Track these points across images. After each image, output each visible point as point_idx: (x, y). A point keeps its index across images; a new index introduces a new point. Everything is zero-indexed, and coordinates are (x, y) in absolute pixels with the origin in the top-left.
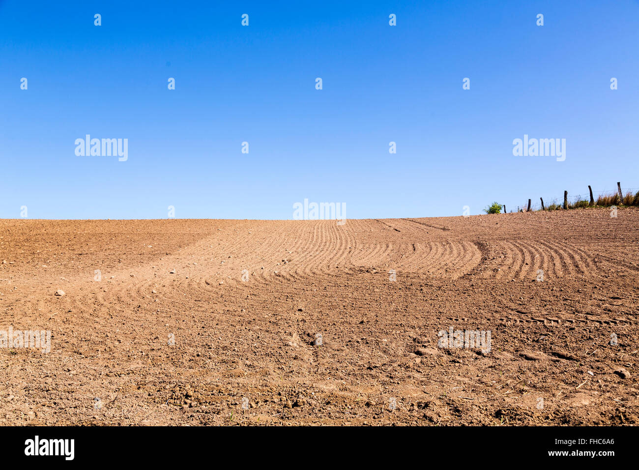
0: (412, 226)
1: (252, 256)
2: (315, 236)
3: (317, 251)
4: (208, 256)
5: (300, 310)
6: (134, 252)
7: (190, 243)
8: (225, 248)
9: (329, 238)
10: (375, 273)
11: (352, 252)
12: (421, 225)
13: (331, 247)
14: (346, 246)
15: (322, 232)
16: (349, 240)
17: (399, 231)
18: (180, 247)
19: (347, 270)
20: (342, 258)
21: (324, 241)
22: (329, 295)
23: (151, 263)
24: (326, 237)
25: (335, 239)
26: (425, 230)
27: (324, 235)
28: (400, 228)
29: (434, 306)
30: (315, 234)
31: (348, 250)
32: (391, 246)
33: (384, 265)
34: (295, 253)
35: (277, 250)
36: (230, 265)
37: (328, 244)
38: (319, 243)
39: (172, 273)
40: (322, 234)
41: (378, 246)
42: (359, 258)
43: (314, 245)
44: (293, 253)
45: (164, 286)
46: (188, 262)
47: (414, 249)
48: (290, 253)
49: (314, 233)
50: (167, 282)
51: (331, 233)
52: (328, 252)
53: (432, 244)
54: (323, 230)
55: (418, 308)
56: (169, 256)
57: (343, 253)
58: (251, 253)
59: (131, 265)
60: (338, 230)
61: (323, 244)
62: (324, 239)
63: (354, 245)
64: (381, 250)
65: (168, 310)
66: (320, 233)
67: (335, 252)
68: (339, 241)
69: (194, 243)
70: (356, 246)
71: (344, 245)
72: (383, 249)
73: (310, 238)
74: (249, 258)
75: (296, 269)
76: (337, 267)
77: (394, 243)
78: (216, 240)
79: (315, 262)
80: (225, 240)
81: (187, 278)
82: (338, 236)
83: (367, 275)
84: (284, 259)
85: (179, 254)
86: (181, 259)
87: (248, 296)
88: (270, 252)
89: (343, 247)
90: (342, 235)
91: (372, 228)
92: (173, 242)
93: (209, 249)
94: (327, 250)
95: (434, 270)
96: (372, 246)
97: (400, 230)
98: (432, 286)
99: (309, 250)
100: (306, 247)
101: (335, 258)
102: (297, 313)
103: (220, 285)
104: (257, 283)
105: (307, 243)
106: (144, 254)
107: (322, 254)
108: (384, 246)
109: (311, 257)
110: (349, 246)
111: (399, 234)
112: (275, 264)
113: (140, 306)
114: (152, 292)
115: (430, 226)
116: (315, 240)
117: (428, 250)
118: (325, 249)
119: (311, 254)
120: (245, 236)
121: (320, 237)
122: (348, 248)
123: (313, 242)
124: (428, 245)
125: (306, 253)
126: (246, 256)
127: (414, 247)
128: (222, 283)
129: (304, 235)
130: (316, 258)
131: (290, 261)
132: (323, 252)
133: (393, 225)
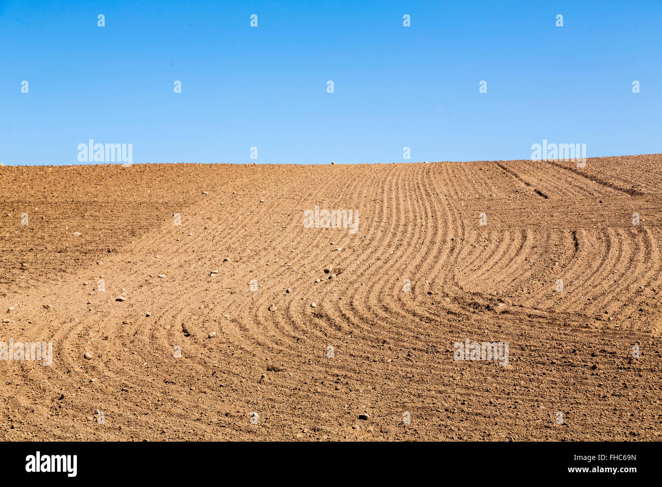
0: (570, 183)
1: (267, 258)
2: (385, 208)
3: (389, 246)
4: (184, 257)
5: (363, 418)
6: (48, 246)
7: (151, 225)
8: (217, 238)
9: (411, 214)
10: (503, 312)
11: (457, 250)
12: (588, 181)
13: (417, 236)
14: (445, 234)
15: (398, 199)
16: (450, 218)
17: (546, 197)
18: (133, 233)
19: (447, 303)
20: (438, 266)
21: (402, 222)
22: (417, 378)
23: (80, 272)
24: (407, 212)
25: (424, 216)
26: (596, 195)
27: (402, 208)
28: (547, 188)
29: (621, 415)
30: (386, 204)
31: (449, 244)
32: (530, 235)
33: (520, 291)
34: (348, 250)
35: (314, 244)
36: (226, 282)
37: (410, 229)
38: (393, 226)
39: (120, 300)
40: (398, 204)
41: (507, 234)
42: (471, 267)
43: (385, 232)
44: (344, 250)
45: (106, 338)
46: (149, 271)
47: (577, 245)
48: (340, 249)
49: (382, 201)
50: (111, 326)
51: (415, 203)
52: (411, 249)
53: (611, 231)
54: (401, 191)
55: (589, 421)
56: (113, 257)
57: (440, 252)
58: (265, 249)
59: (43, 278)
60: (428, 195)
61: (401, 228)
62: (403, 216)
63: (460, 231)
64: (513, 247)
65: (116, 410)
66: (394, 202)
67: (424, 249)
68: (430, 220)
69: (160, 226)
70: (463, 234)
71: (440, 232)
72: (517, 243)
73: (376, 215)
74: (262, 262)
75: (352, 297)
76: (429, 293)
77: (537, 227)
78: (199, 218)
79: (386, 277)
80: (215, 220)
81: (148, 316)
82: (429, 210)
83: (487, 316)
84: (327, 268)
85: (132, 251)
86: (135, 263)
87: (263, 377)
88: (301, 247)
89: (439, 239)
90: (437, 207)
91: (493, 188)
92: (121, 222)
93: (188, 239)
94: (409, 244)
95: (614, 307)
96: (495, 235)
97: (548, 194)
98: (613, 354)
99: (375, 243)
100: (369, 237)
101: (425, 266)
102: (358, 424)
103: (210, 337)
104: (279, 336)
105: (370, 226)
106: (66, 251)
107: (399, 253)
108: (518, 235)
109: (379, 263)
110: (451, 235)
111: (545, 205)
112: (312, 281)
113: (62, 397)
114: (85, 357)
115: (605, 184)
116: (384, 220)
117: (603, 249)
118: (405, 243)
119: (378, 254)
120: (254, 208)
121: (395, 211)
122: (448, 239)
123: (382, 224)
124: (602, 235)
125: (370, 250)
126: (257, 258)
127: (575, 238)
128: (214, 333)
129: (365, 206)
130: (388, 265)
131: (340, 273)
132: (402, 249)
133: (533, 181)
